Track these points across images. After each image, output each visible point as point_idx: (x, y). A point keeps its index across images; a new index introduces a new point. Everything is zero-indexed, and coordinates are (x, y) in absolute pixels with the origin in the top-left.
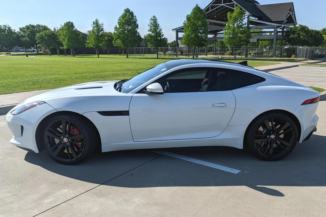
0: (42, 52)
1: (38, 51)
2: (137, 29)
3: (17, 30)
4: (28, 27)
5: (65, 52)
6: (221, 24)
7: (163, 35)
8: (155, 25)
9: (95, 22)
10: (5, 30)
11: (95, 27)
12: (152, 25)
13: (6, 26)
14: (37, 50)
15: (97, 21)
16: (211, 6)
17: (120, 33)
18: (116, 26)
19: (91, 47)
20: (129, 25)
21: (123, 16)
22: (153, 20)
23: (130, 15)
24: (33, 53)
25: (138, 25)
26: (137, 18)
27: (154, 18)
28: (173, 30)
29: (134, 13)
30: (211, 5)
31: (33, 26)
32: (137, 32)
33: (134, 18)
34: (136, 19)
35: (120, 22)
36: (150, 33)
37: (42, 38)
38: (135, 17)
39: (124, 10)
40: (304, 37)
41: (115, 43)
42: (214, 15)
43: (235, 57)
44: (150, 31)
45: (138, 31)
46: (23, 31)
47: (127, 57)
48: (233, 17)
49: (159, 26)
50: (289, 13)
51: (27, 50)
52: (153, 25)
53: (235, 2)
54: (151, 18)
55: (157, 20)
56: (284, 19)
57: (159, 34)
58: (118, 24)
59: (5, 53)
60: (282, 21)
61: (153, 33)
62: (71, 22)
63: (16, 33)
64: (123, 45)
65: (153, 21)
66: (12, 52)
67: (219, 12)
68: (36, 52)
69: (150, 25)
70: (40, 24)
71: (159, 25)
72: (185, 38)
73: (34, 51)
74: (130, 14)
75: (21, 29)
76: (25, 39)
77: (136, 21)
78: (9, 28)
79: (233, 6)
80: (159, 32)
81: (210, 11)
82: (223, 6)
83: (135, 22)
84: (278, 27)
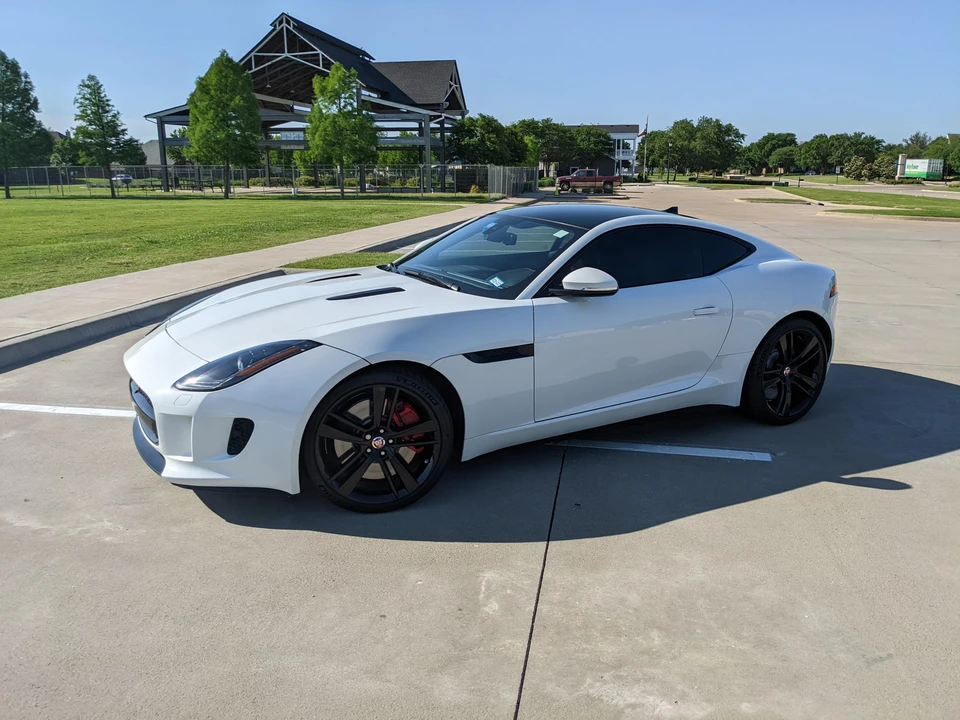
2: (36, 114)
6: (282, 105)
7: (124, 130)
8: (96, 103)
12: (87, 102)
16: (255, 56)
20: (6, 100)
22: (88, 86)
23: (6, 71)
25: (36, 100)
26: (32, 79)
27: (93, 83)
28: (146, 116)
29: (20, 65)
30: (253, 53)
32: (35, 121)
33: (23, 79)
34: (30, 83)
36: (84, 124)
38: (26, 76)
40: (492, 142)
42: (265, 79)
43: (343, 192)
44: (81, 117)
45: (37, 119)
47: (8, 196)
48: (329, 89)
49: (108, 105)
50: (451, 86)
52: (90, 101)
53: (319, 51)
54: (83, 81)
55: (102, 89)
56: (443, 100)
57: (112, 129)
60: (438, 105)
61: (91, 125)
65: (90, 91)
67: (276, 73)
69: (80, 101)
71: (110, 103)
72: (198, 140)
74: (7, 67)
77: (31, 89)
79: (315, 60)
80: (112, 121)
81: (254, 70)
82: (287, 60)
83: (27, 91)
84: (432, 118)
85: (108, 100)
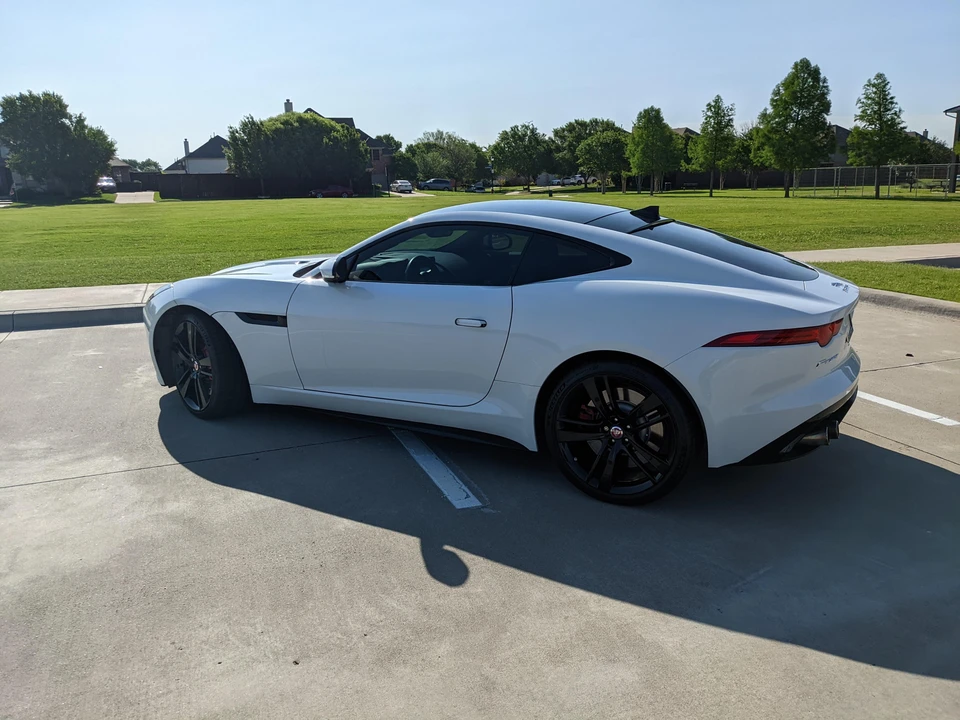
0: (595, 185)
1: (586, 184)
2: (826, 116)
3: (549, 135)
4: (571, 128)
5: (639, 184)
7: (904, 128)
8: (879, 101)
9: (713, 104)
10: (525, 135)
11: (710, 117)
12: (870, 102)
13: (527, 127)
14: (586, 181)
15: (718, 100)
17: (773, 130)
18: (766, 110)
19: (695, 170)
20: (801, 106)
21: (789, 83)
22: (874, 85)
23: (807, 79)
24: (577, 187)
25: (829, 104)
26: (829, 84)
27: (880, 81)
29: (821, 71)
31: (583, 124)
32: (825, 123)
33: (821, 84)
34: (827, 87)
35: (776, 101)
36: (861, 124)
37: (589, 150)
38: (825, 81)
39: (792, 65)
41: (755, 157)
44: (862, 118)
45: (828, 120)
46: (561, 137)
47: (787, 196)
49: (892, 103)
51: (566, 181)
52: (874, 100)
54: (869, 80)
55: (888, 87)
57: (890, 127)
58: (772, 105)
59: (521, 188)
61: (870, 124)
62: (656, 107)
63: (545, 142)
64: (778, 161)
65: (874, 90)
66: (536, 185)
68: (583, 186)
69: (862, 101)
70: (599, 118)
71: (895, 100)
73: (580, 183)
74: (809, 74)
75: (556, 133)
76: (560, 155)
77: (827, 94)
78: (533, 131)
80: (892, 119)
83: (823, 95)
85: (892, 98)
